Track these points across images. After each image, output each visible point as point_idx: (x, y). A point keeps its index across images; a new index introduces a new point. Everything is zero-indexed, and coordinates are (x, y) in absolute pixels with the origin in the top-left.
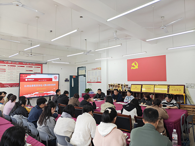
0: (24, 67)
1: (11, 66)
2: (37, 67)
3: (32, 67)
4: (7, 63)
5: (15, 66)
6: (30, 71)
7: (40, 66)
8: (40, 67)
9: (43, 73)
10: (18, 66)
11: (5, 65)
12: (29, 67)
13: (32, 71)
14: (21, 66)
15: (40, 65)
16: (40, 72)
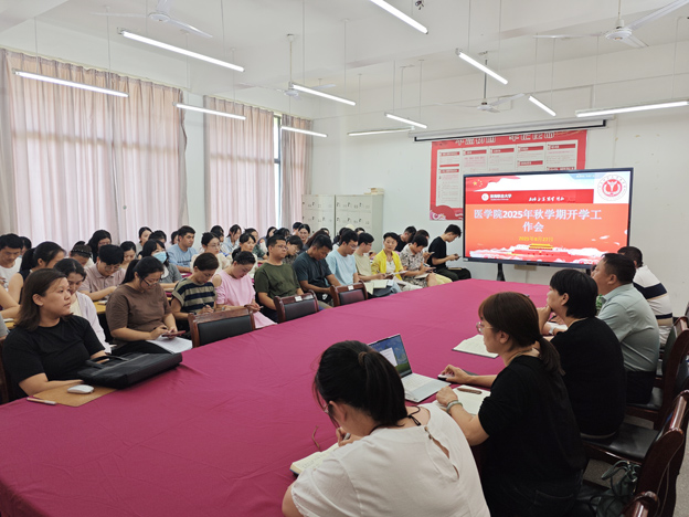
0: (512, 150)
1: (474, 152)
2: (561, 147)
3: (541, 148)
4: (463, 146)
5: (484, 152)
6: (533, 163)
7: (576, 142)
8: (573, 146)
9: (586, 168)
10: (494, 151)
11: (458, 153)
12: (530, 149)
13: (541, 162)
14: (503, 151)
15: (576, 134)
16: (574, 164)
